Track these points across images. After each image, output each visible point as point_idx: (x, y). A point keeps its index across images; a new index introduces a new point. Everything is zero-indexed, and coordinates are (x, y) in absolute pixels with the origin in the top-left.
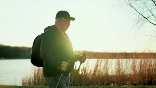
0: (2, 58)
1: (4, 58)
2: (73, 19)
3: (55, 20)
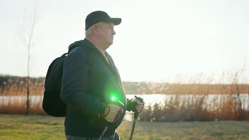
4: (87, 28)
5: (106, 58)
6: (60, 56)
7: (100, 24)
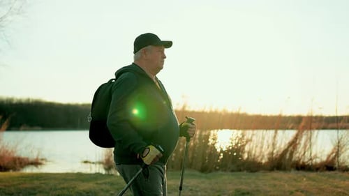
0: (36, 128)
1: (40, 128)
2: (169, 44)
3: (133, 55)
4: (135, 52)
5: (157, 84)
6: (107, 82)
7: (149, 47)
